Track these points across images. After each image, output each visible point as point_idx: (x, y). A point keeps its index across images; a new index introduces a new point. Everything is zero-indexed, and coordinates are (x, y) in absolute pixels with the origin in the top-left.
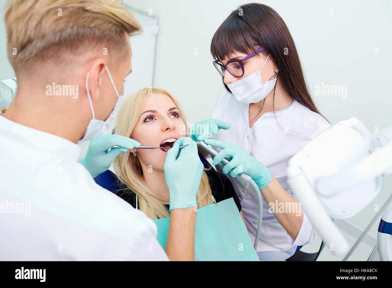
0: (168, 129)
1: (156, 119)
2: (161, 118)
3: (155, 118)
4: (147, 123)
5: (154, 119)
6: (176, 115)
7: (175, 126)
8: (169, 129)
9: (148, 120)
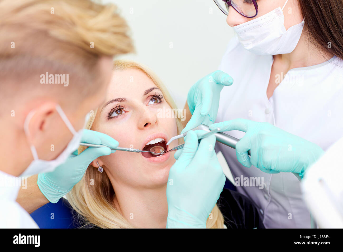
0: (146, 125)
1: (126, 110)
2: (133, 107)
3: (124, 109)
4: (114, 120)
5: (123, 112)
6: (156, 98)
7: (157, 118)
8: (148, 125)
9: (115, 114)
